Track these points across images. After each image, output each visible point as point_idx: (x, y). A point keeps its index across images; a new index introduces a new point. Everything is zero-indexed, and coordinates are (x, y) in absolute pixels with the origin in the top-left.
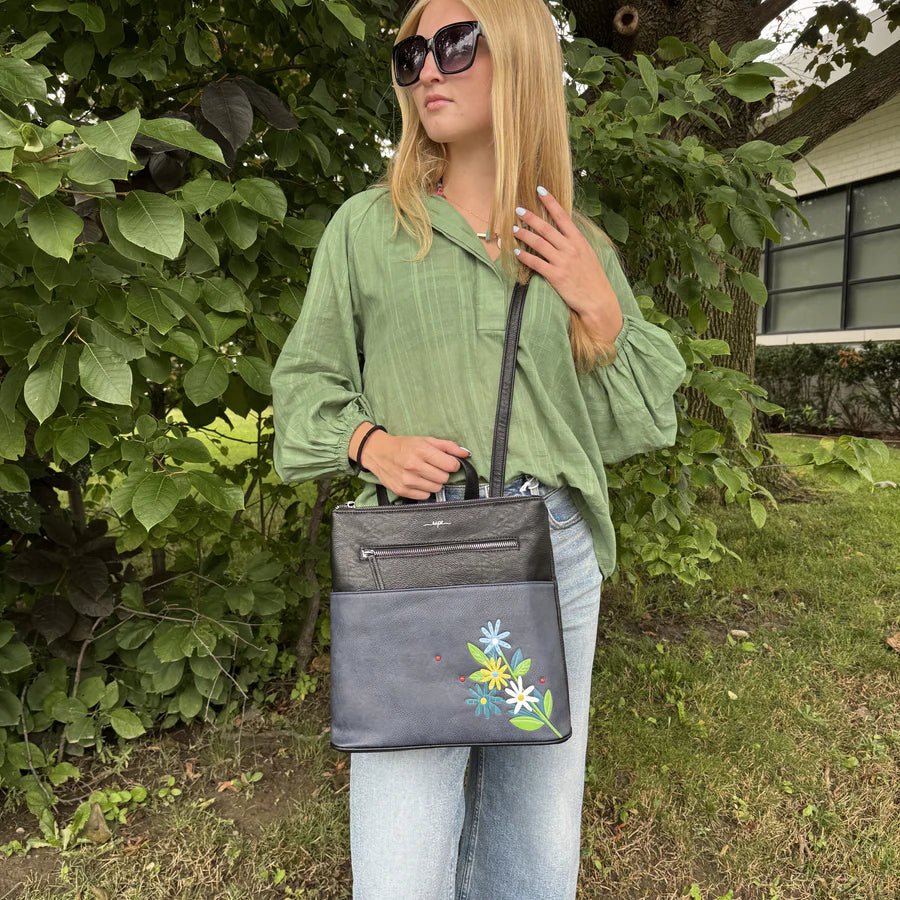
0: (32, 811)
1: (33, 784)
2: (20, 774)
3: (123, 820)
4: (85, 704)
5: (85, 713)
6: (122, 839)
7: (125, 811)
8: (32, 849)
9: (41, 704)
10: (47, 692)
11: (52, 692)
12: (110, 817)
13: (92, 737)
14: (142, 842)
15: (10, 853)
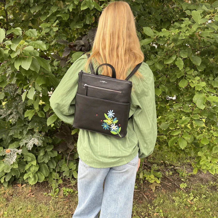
0: (52, 188)
1: (55, 182)
2: (53, 179)
3: (67, 195)
4: (69, 168)
5: (68, 170)
6: (65, 199)
7: (68, 193)
8: (49, 195)
9: (62, 166)
10: (63, 163)
11: (64, 164)
12: (65, 194)
13: (68, 175)
14: (68, 201)
15: (45, 195)
